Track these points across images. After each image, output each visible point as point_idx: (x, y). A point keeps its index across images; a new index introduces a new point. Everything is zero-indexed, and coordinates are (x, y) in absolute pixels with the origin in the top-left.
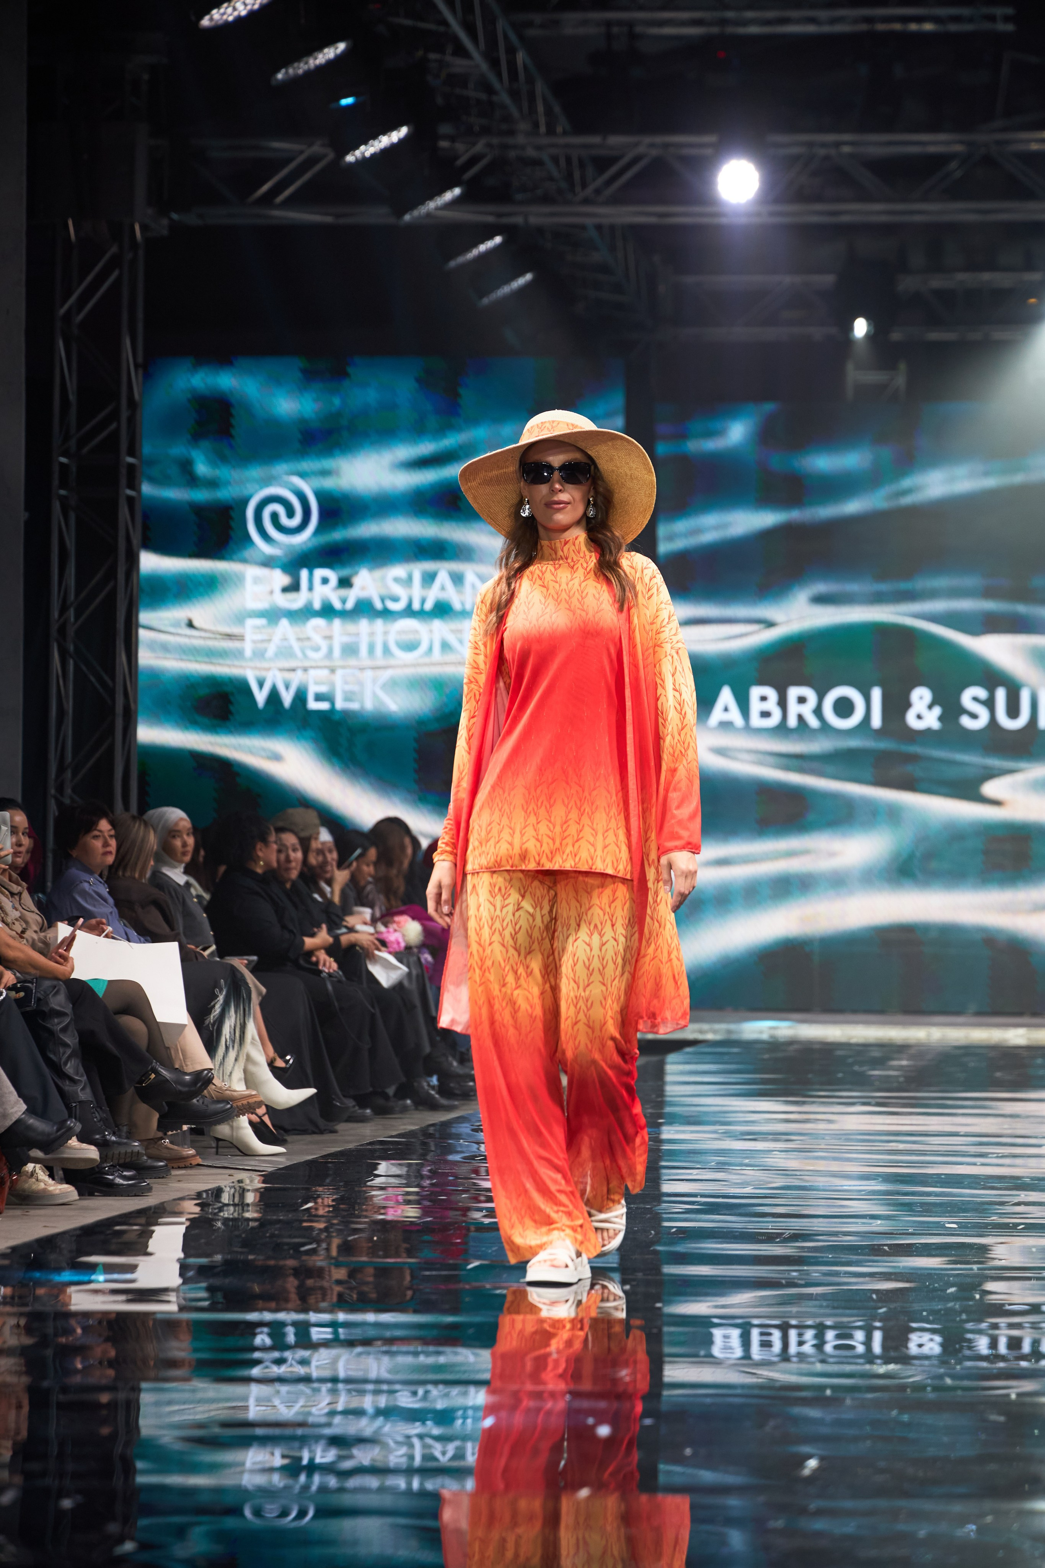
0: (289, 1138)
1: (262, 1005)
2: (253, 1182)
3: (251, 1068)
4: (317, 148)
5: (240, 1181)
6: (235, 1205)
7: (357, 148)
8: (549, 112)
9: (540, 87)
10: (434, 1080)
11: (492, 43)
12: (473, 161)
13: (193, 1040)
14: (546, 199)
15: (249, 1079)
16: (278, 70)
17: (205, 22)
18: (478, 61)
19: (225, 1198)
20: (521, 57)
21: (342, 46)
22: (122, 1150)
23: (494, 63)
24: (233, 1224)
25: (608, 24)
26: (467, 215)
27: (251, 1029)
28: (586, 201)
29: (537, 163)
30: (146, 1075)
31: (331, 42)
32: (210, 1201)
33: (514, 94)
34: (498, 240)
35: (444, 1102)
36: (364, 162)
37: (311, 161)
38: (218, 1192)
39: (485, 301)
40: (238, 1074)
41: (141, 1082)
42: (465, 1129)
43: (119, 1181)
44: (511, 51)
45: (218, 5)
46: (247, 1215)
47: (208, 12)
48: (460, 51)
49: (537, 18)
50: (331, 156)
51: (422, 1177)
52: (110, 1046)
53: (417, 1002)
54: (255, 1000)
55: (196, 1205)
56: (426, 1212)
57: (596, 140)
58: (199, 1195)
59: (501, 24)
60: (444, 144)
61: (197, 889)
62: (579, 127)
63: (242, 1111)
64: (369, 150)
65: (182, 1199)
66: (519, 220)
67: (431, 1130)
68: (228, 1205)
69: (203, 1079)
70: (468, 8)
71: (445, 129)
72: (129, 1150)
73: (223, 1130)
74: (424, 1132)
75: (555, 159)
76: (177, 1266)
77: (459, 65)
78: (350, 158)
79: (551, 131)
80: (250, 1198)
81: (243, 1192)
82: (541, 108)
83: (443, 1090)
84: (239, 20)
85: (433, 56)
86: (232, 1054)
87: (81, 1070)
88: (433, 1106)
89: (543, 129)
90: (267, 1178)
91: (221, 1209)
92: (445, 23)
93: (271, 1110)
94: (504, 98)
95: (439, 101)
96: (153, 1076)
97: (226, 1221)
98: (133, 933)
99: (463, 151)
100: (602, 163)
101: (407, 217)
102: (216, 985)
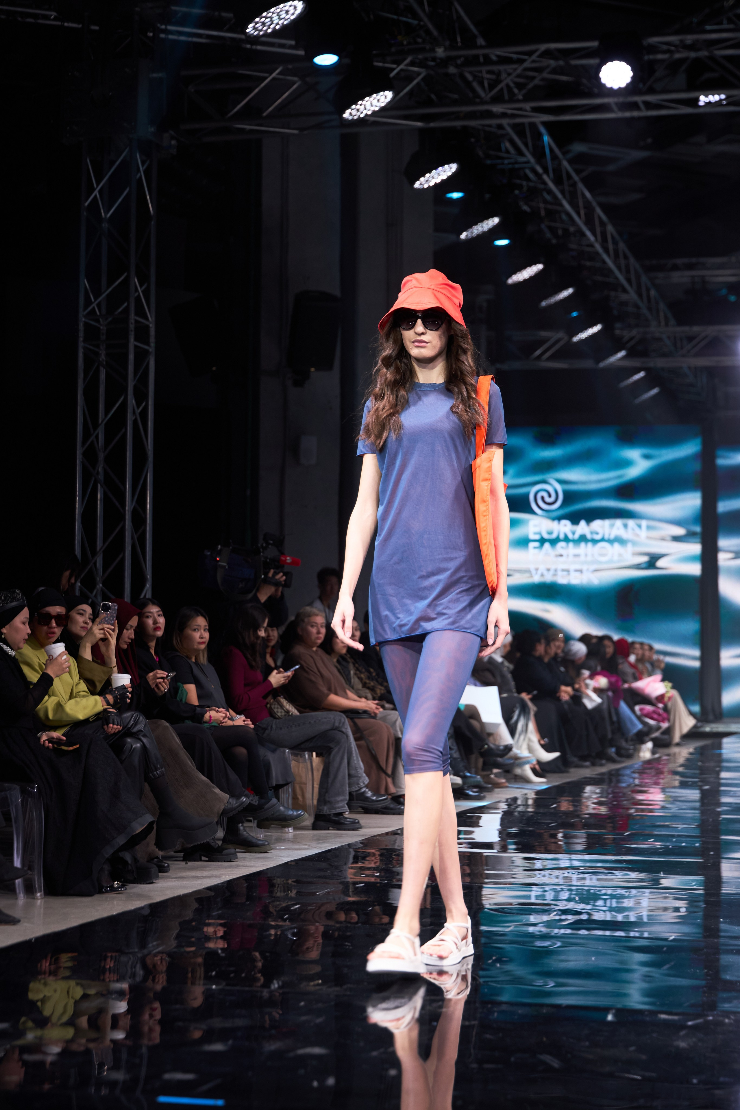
0: (548, 775)
1: (536, 715)
2: (532, 795)
3: (531, 744)
4: (561, 334)
5: (526, 794)
6: (523, 805)
7: (577, 334)
8: (666, 317)
9: (662, 306)
10: (613, 750)
11: (639, 286)
12: (631, 339)
13: (504, 731)
14: (664, 355)
15: (530, 749)
16: (541, 301)
17: (510, 281)
18: (632, 295)
19: (519, 802)
20: (653, 293)
21: (570, 291)
22: (472, 780)
23: (640, 295)
24: (523, 813)
25: (693, 277)
26: (628, 363)
27: (532, 726)
28: (683, 356)
29: (660, 339)
30: (483, 746)
31: (566, 288)
32: (512, 803)
33: (650, 309)
34: (642, 374)
35: (618, 759)
36: (581, 341)
37: (558, 341)
38: (515, 799)
39: (638, 401)
40: (525, 746)
41: (481, 749)
42: (628, 772)
43: (471, 793)
44: (648, 290)
45: (515, 273)
46: (530, 810)
47: (510, 276)
48: (625, 291)
49: (661, 275)
50: (566, 338)
51: (609, 794)
52: (468, 733)
53: (606, 715)
54: (532, 714)
55: (506, 805)
56: (610, 809)
57: (686, 328)
58: (507, 799)
59: (644, 279)
60: (618, 332)
61: (506, 664)
62: (680, 322)
63: (528, 762)
64: (583, 335)
65: (499, 802)
66: (651, 364)
67: (613, 772)
68: (520, 805)
69: (508, 748)
70: (628, 271)
71: (618, 325)
72: (476, 779)
73: (518, 771)
74: (610, 773)
75: (669, 338)
76: (497, 833)
77: (624, 297)
78: (575, 339)
79: (667, 325)
80: (530, 802)
81: (527, 799)
82: (662, 315)
83: (618, 753)
84: (525, 281)
85: (613, 294)
86: (522, 737)
87: (455, 744)
88: (613, 761)
89: (663, 323)
90: (538, 793)
91: (517, 807)
92: (617, 278)
93: (539, 762)
94: (645, 311)
95: (615, 312)
96: (486, 746)
97: (519, 812)
98: (478, 683)
99: (627, 334)
100: (690, 339)
101: (602, 365)
102: (515, 706)
